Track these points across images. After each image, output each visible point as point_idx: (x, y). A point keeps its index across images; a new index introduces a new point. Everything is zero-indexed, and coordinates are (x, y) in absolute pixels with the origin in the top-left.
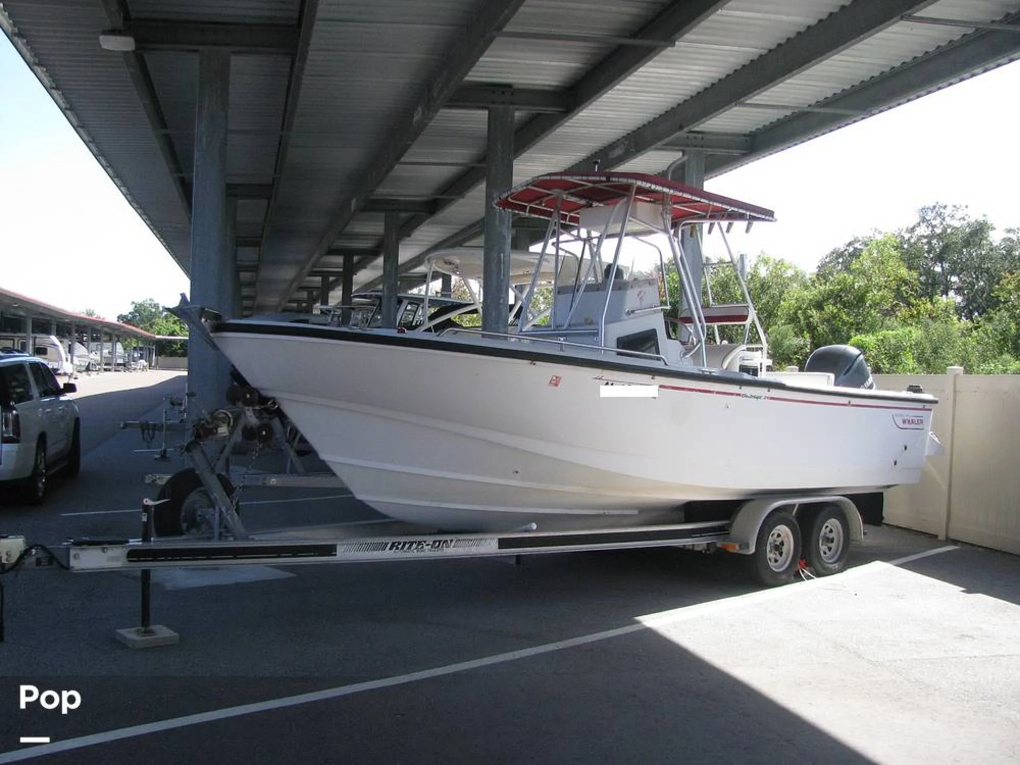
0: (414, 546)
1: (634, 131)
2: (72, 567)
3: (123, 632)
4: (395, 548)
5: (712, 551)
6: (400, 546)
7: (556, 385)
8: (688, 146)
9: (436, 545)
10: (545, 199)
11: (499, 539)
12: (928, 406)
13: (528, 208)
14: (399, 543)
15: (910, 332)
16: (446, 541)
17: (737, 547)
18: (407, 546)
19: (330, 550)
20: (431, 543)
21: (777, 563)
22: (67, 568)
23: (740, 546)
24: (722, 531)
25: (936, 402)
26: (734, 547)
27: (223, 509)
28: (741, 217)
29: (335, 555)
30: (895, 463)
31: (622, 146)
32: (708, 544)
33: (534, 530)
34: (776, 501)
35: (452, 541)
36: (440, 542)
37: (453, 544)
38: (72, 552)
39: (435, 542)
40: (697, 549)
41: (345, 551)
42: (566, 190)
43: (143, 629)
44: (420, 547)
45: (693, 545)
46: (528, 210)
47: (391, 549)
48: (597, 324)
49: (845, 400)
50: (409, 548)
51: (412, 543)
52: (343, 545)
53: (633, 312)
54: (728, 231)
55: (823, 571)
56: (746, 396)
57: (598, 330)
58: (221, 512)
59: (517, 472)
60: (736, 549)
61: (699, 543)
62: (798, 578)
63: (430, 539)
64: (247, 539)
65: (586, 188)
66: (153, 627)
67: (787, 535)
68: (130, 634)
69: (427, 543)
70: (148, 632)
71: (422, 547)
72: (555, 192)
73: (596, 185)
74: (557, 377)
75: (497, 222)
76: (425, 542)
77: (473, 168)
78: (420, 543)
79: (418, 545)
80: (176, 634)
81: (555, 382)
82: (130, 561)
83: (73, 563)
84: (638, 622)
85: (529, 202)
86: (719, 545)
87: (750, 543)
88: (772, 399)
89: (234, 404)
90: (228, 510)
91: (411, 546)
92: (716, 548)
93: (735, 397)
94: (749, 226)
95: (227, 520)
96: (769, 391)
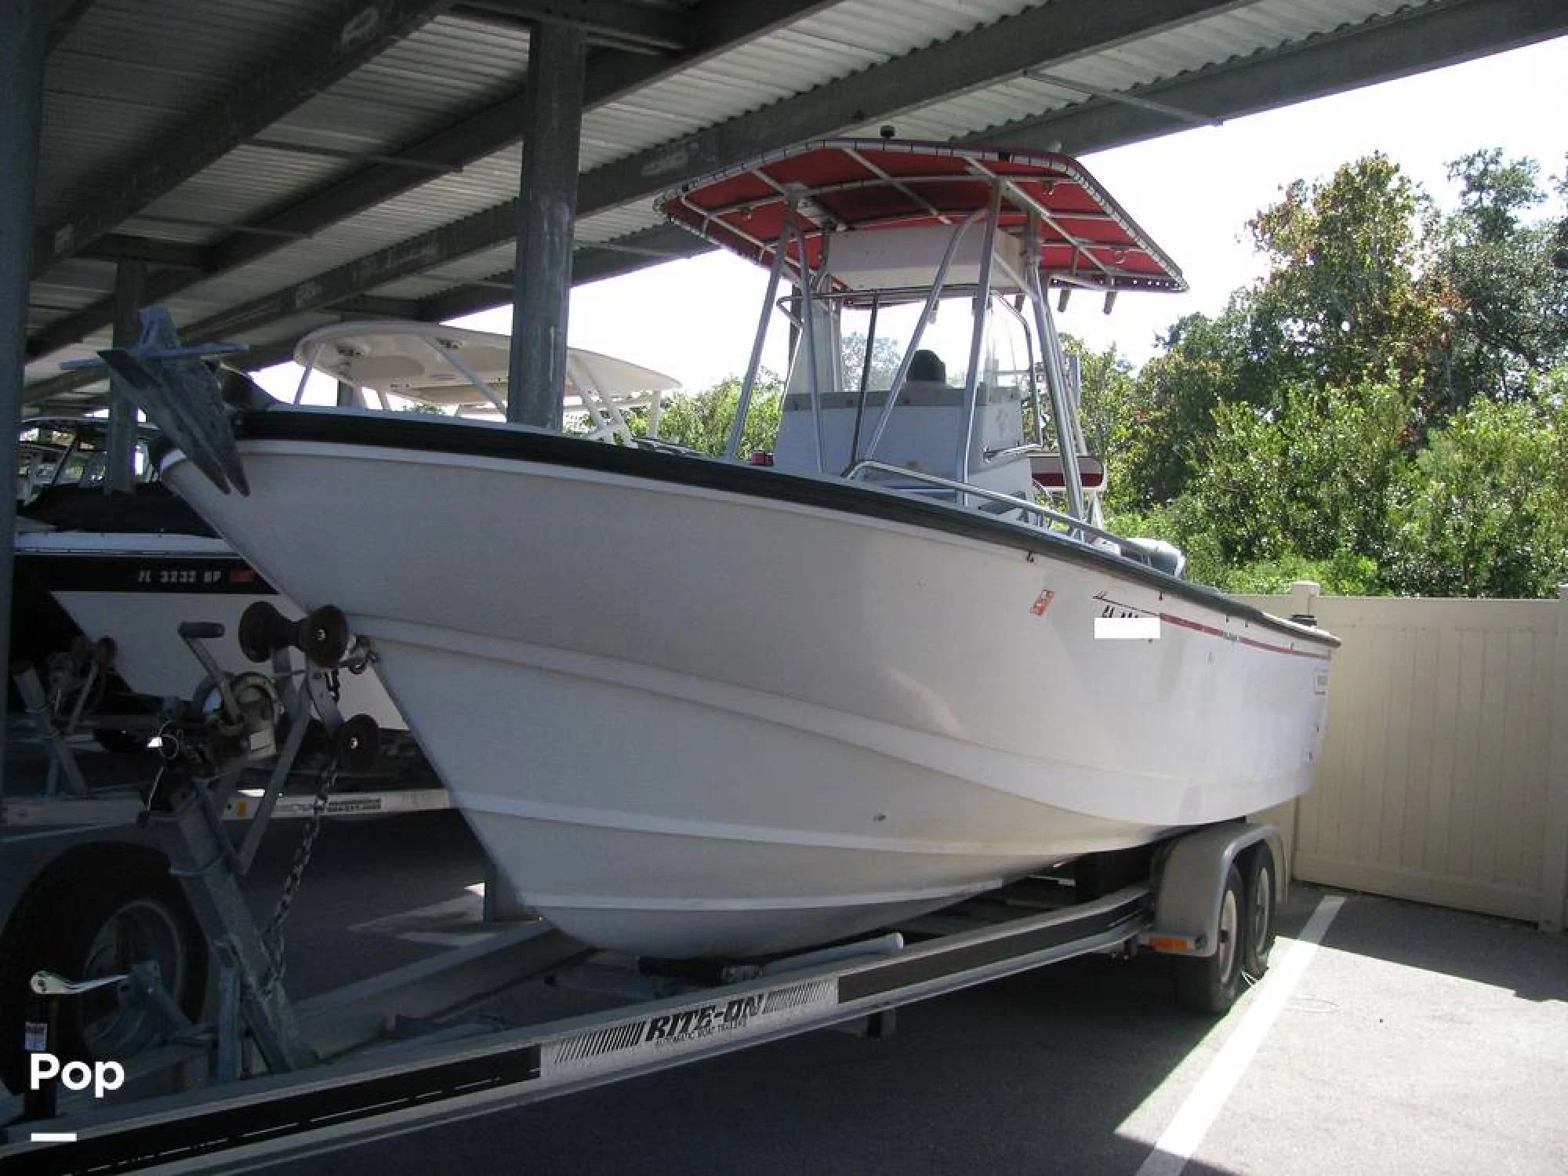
0: (694, 1021)
4: (657, 1033)
5: (1134, 951)
6: (667, 1028)
9: (733, 1012)
10: (754, 206)
11: (841, 980)
12: (1333, 651)
13: (706, 221)
14: (666, 1020)
16: (751, 999)
17: (1191, 944)
18: (681, 1024)
19: (523, 1064)
20: (725, 1010)
23: (1198, 941)
24: (1143, 912)
25: (1338, 644)
26: (1184, 944)
27: (252, 980)
29: (537, 1075)
31: (682, 153)
32: (1126, 942)
33: (899, 951)
34: (1226, 848)
35: (760, 997)
36: (740, 1002)
37: (764, 1002)
39: (731, 1005)
41: (561, 1059)
42: (817, 186)
44: (704, 1024)
46: (705, 227)
47: (649, 1038)
50: (684, 1029)
51: (688, 1016)
53: (995, 453)
54: (1062, 307)
56: (1226, 636)
58: (244, 988)
59: (882, 818)
60: (1188, 948)
62: (1239, 990)
63: (723, 999)
65: (869, 184)
67: (1231, 909)
69: (717, 1010)
71: (709, 1022)
72: (790, 190)
76: (713, 1008)
78: (704, 1013)
79: (700, 1021)
81: (1041, 606)
85: (710, 209)
86: (1144, 940)
87: (1209, 935)
88: (1245, 641)
89: (261, 657)
90: (264, 980)
91: (687, 1023)
92: (1142, 946)
93: (1216, 637)
94: (1110, 298)
95: (260, 1009)
96: (1247, 626)
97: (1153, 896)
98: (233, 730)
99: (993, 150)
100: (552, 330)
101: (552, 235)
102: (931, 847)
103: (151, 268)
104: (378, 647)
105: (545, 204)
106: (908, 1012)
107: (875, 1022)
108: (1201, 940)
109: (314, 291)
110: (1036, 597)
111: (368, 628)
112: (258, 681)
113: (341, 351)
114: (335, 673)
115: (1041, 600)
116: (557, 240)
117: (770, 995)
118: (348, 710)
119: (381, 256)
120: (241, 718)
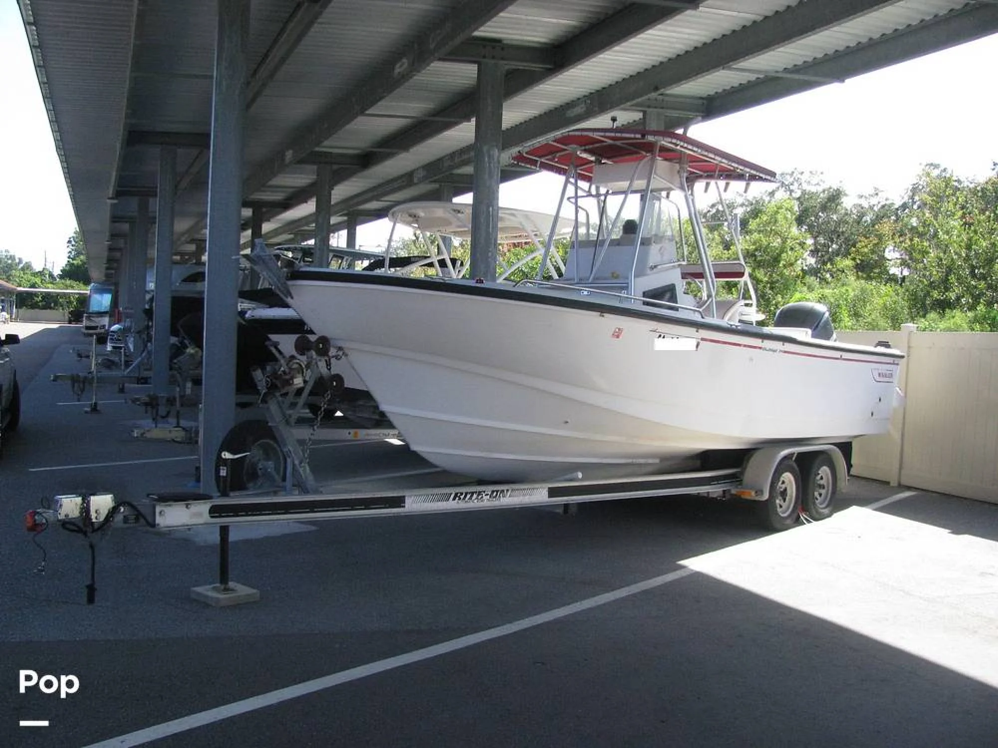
0: (475, 496)
1: (598, 91)
2: (158, 525)
3: (199, 589)
4: (457, 498)
5: (728, 496)
6: (462, 497)
7: (618, 337)
8: (649, 107)
9: (494, 495)
10: (558, 155)
11: (549, 488)
12: (897, 360)
13: (539, 163)
14: (462, 494)
15: (847, 290)
16: (503, 491)
17: (753, 493)
18: (468, 496)
19: (399, 502)
20: (489, 493)
21: (784, 508)
22: (153, 525)
23: (756, 492)
24: (736, 479)
25: (902, 357)
26: (750, 493)
27: (297, 462)
28: (740, 177)
29: (404, 507)
30: (872, 414)
31: (583, 105)
32: (724, 491)
33: (580, 479)
34: (783, 450)
35: (508, 490)
36: (497, 491)
37: (509, 493)
38: (158, 509)
39: (493, 492)
40: (711, 496)
41: (413, 502)
42: (581, 146)
43: (223, 587)
44: (480, 497)
45: (708, 493)
46: (538, 165)
47: (454, 499)
48: (627, 278)
49: (837, 354)
50: (471, 498)
51: (472, 493)
52: (410, 496)
53: (655, 267)
54: (725, 190)
55: (817, 516)
56: (765, 349)
57: (628, 283)
58: (294, 465)
59: (567, 422)
60: (752, 495)
61: (714, 490)
62: (798, 522)
63: (489, 489)
64: (316, 492)
65: (605, 144)
66: (231, 584)
67: (790, 482)
68: (207, 591)
69: (486, 493)
70: (226, 590)
71: (482, 497)
72: (571, 148)
73: (618, 143)
74: (619, 329)
75: (486, 176)
76: (484, 492)
77: (424, 121)
78: (479, 493)
79: (478, 496)
80: (255, 591)
81: (617, 334)
82: (212, 517)
83: (159, 520)
84: (683, 567)
85: (540, 157)
86: (733, 492)
87: (764, 490)
88: (785, 352)
89: (302, 354)
90: (301, 463)
91: (472, 496)
92: (732, 495)
93: (758, 350)
94: (748, 185)
95: (300, 473)
96: (783, 345)
97: (742, 473)
98: (287, 377)
99: (638, 133)
100: (491, 209)
101: (490, 163)
102: (598, 437)
103: (335, 167)
104: (346, 351)
105: (485, 148)
106: (582, 506)
107: (566, 506)
108: (760, 492)
109: (421, 173)
110: (613, 330)
111: (340, 344)
112: (298, 361)
113: (410, 216)
114: (330, 360)
115: (615, 332)
116: (492, 165)
117: (513, 490)
118: (334, 371)
119: (452, 155)
120: (289, 373)
